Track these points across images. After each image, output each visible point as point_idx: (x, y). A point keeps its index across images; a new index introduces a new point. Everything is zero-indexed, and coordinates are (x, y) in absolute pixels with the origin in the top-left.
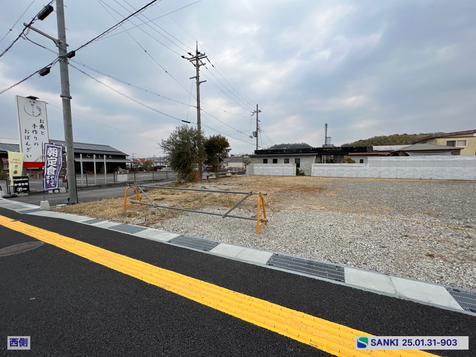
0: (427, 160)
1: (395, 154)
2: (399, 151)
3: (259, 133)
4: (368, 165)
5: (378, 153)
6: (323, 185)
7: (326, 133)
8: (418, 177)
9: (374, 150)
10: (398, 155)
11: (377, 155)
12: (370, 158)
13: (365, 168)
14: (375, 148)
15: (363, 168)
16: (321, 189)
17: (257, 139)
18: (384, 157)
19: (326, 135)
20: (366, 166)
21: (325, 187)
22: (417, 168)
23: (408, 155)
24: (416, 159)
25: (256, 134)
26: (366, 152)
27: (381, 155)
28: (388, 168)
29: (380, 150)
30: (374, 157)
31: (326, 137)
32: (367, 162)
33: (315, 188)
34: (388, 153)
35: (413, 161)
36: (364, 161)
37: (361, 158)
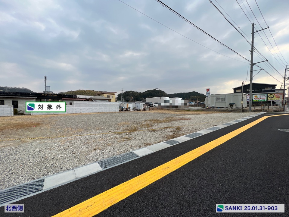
0: (101, 103)
1: (88, 100)
2: (89, 99)
4: (74, 106)
5: (80, 99)
6: (41, 121)
7: (45, 83)
8: (98, 111)
9: (77, 97)
10: (89, 101)
11: (79, 100)
12: (75, 102)
13: (72, 108)
14: (78, 96)
15: (71, 108)
16: (38, 125)
18: (83, 102)
19: (46, 84)
20: (73, 106)
21: (42, 123)
22: (97, 108)
23: (93, 101)
24: (96, 103)
26: (73, 98)
27: (81, 101)
28: (84, 107)
29: (80, 97)
30: (77, 101)
31: (46, 86)
32: (73, 104)
33: (32, 124)
34: (84, 100)
35: (95, 104)
36: (72, 104)
37: (71, 102)
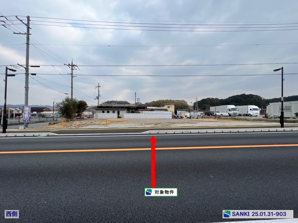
0: (159, 112)
3: (99, 97)
4: (143, 114)
17: (98, 100)
22: (156, 115)
24: (156, 112)
25: (98, 98)
27: (148, 110)
